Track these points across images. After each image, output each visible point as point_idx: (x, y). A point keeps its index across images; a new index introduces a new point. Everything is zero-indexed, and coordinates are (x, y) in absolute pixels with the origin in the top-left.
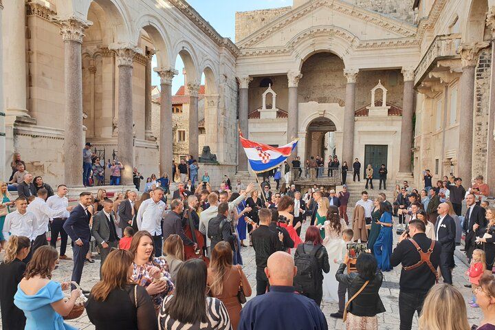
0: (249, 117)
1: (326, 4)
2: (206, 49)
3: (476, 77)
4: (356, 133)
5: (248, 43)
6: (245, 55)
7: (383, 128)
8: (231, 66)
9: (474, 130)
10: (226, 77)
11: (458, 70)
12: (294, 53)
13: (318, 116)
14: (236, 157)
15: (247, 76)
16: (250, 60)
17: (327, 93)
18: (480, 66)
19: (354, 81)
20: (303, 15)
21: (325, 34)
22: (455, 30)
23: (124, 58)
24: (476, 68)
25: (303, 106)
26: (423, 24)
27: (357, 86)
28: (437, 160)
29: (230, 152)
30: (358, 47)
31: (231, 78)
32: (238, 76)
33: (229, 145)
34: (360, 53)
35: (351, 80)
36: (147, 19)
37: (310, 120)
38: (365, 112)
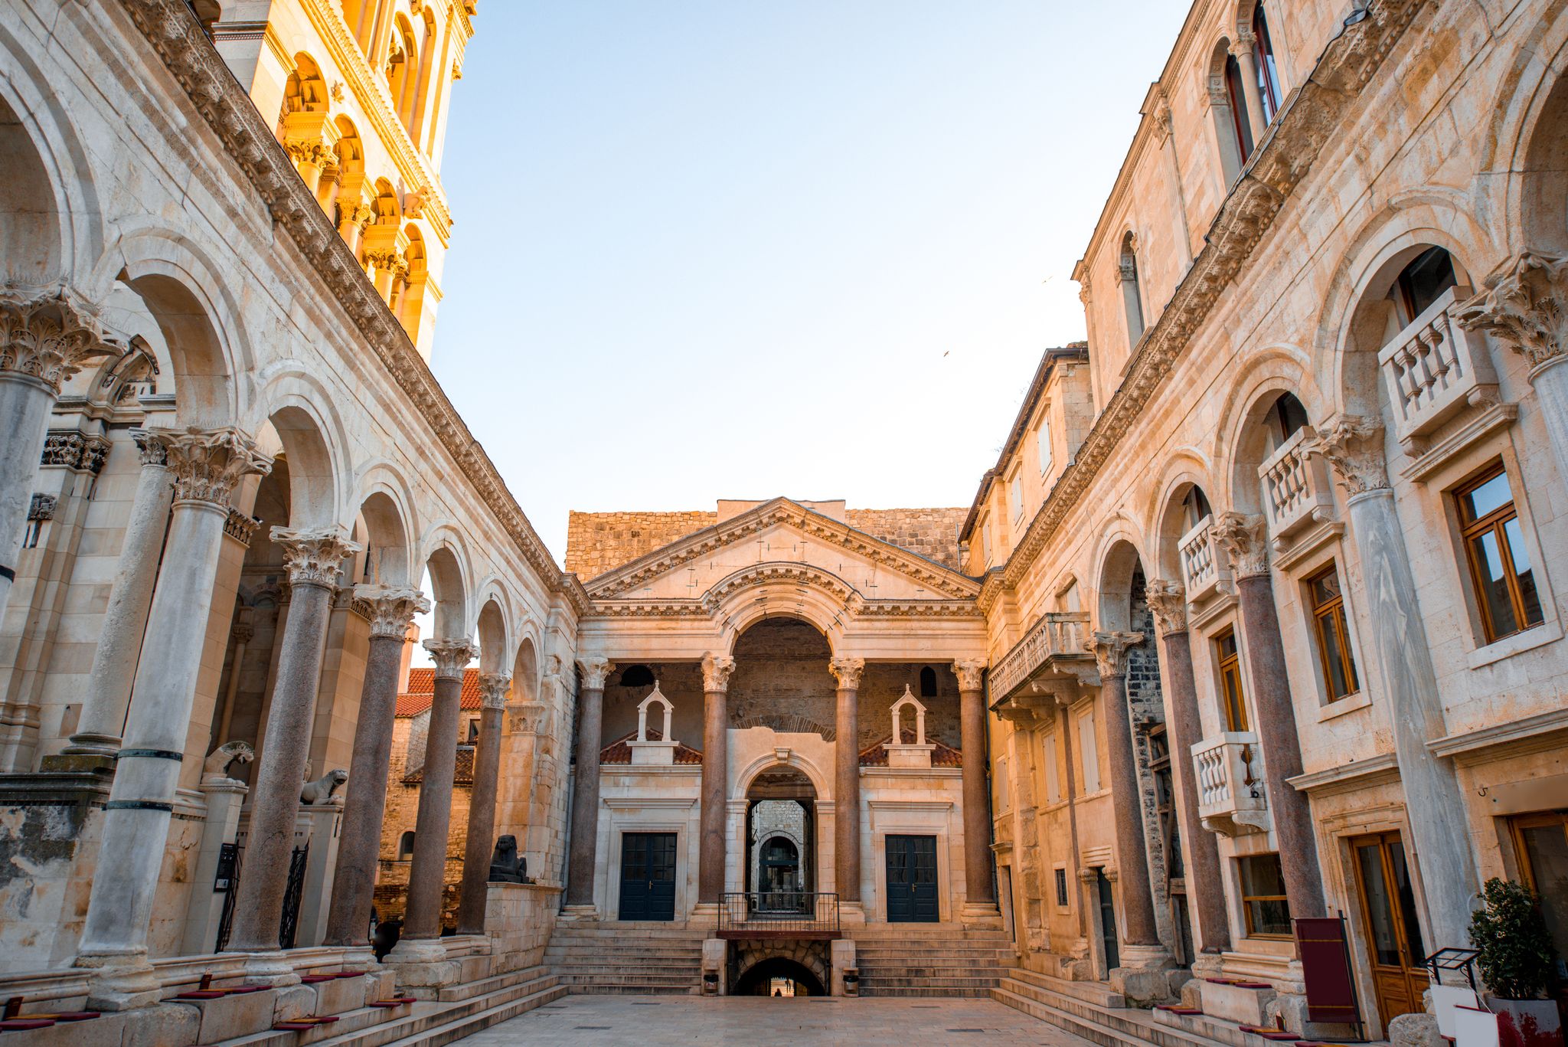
0: (604, 758)
1: (790, 520)
2: (528, 596)
3: (1128, 698)
4: (864, 805)
5: (612, 586)
6: (603, 614)
7: (922, 794)
8: (568, 636)
9: (1142, 805)
10: (559, 662)
11: (1094, 681)
12: (719, 616)
13: (774, 762)
14: (563, 866)
15: (603, 660)
16: (615, 625)
17: (783, 706)
18: (1133, 677)
19: (855, 686)
20: (739, 537)
21: (790, 581)
22: (1072, 604)
23: (390, 619)
24: (1127, 681)
25: (739, 737)
26: (993, 581)
27: (860, 694)
28: (1060, 873)
29: (553, 851)
30: (861, 613)
31: (568, 663)
32: (581, 659)
33: (553, 832)
34: (866, 624)
35: (846, 682)
36: (441, 534)
37: (755, 772)
38: (882, 757)
